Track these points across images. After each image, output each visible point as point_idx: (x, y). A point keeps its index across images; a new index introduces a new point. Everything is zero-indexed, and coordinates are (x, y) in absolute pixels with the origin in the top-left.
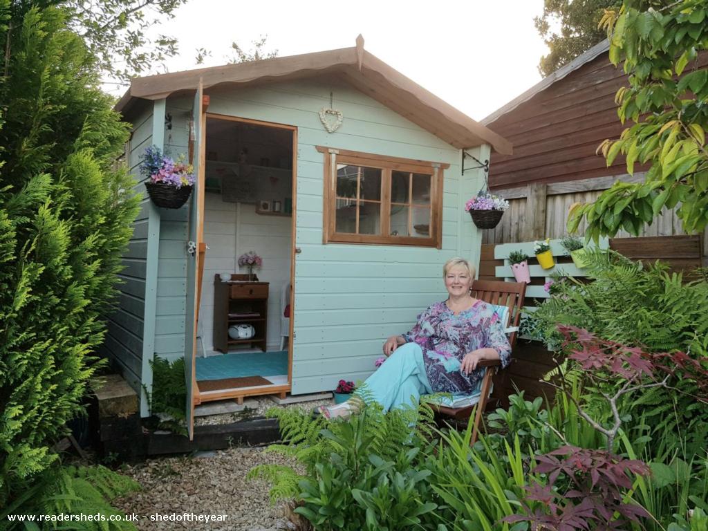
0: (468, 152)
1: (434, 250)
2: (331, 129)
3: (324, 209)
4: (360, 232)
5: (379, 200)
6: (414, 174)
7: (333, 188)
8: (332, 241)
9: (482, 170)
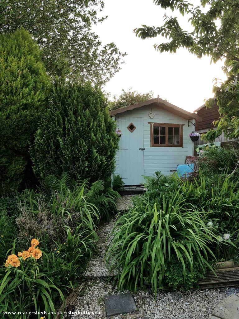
0: (190, 120)
1: (181, 148)
2: (152, 118)
3: (151, 138)
4: (160, 144)
5: (165, 135)
6: (174, 128)
7: (153, 133)
8: (153, 146)
9: (193, 125)
